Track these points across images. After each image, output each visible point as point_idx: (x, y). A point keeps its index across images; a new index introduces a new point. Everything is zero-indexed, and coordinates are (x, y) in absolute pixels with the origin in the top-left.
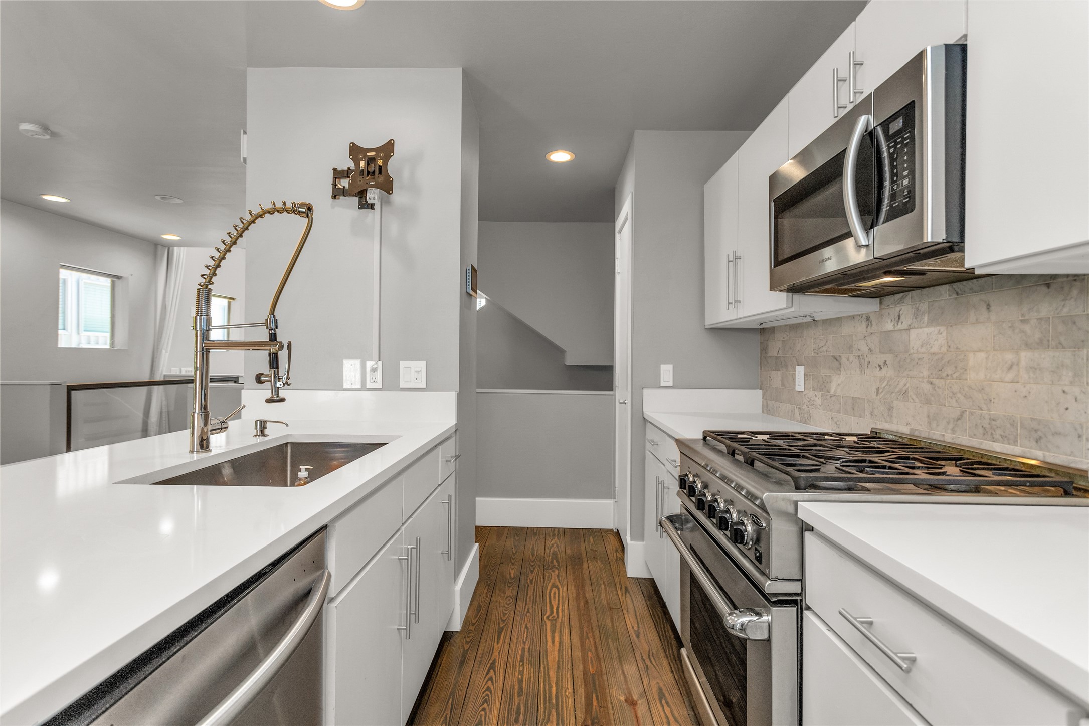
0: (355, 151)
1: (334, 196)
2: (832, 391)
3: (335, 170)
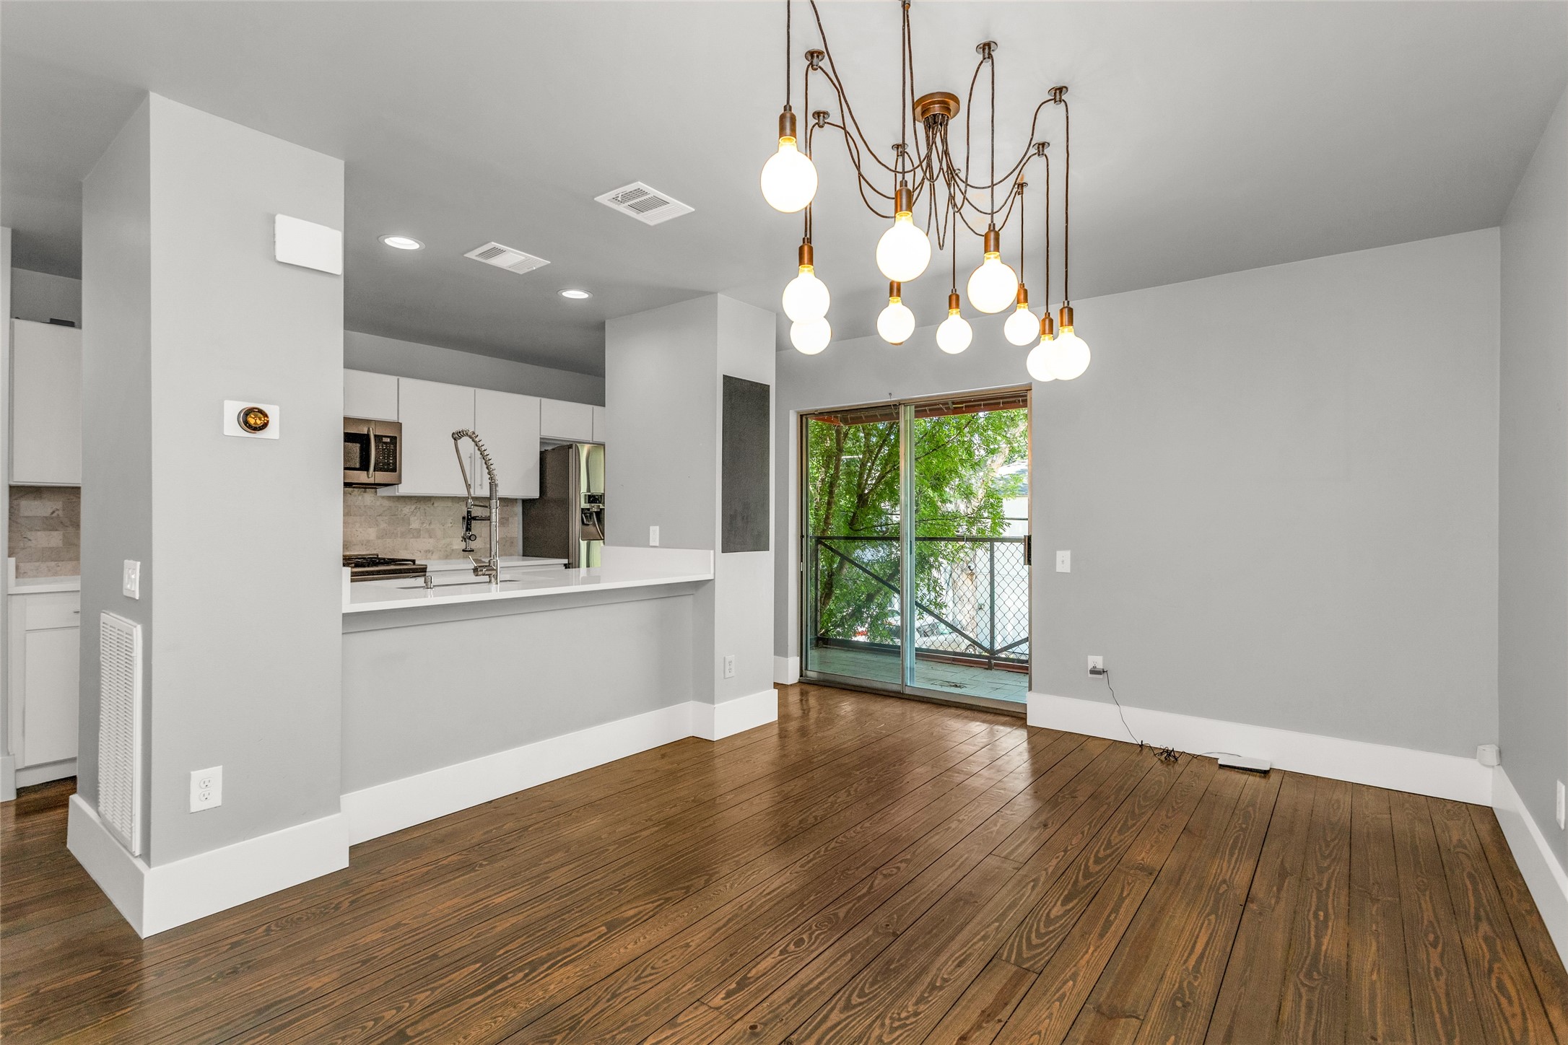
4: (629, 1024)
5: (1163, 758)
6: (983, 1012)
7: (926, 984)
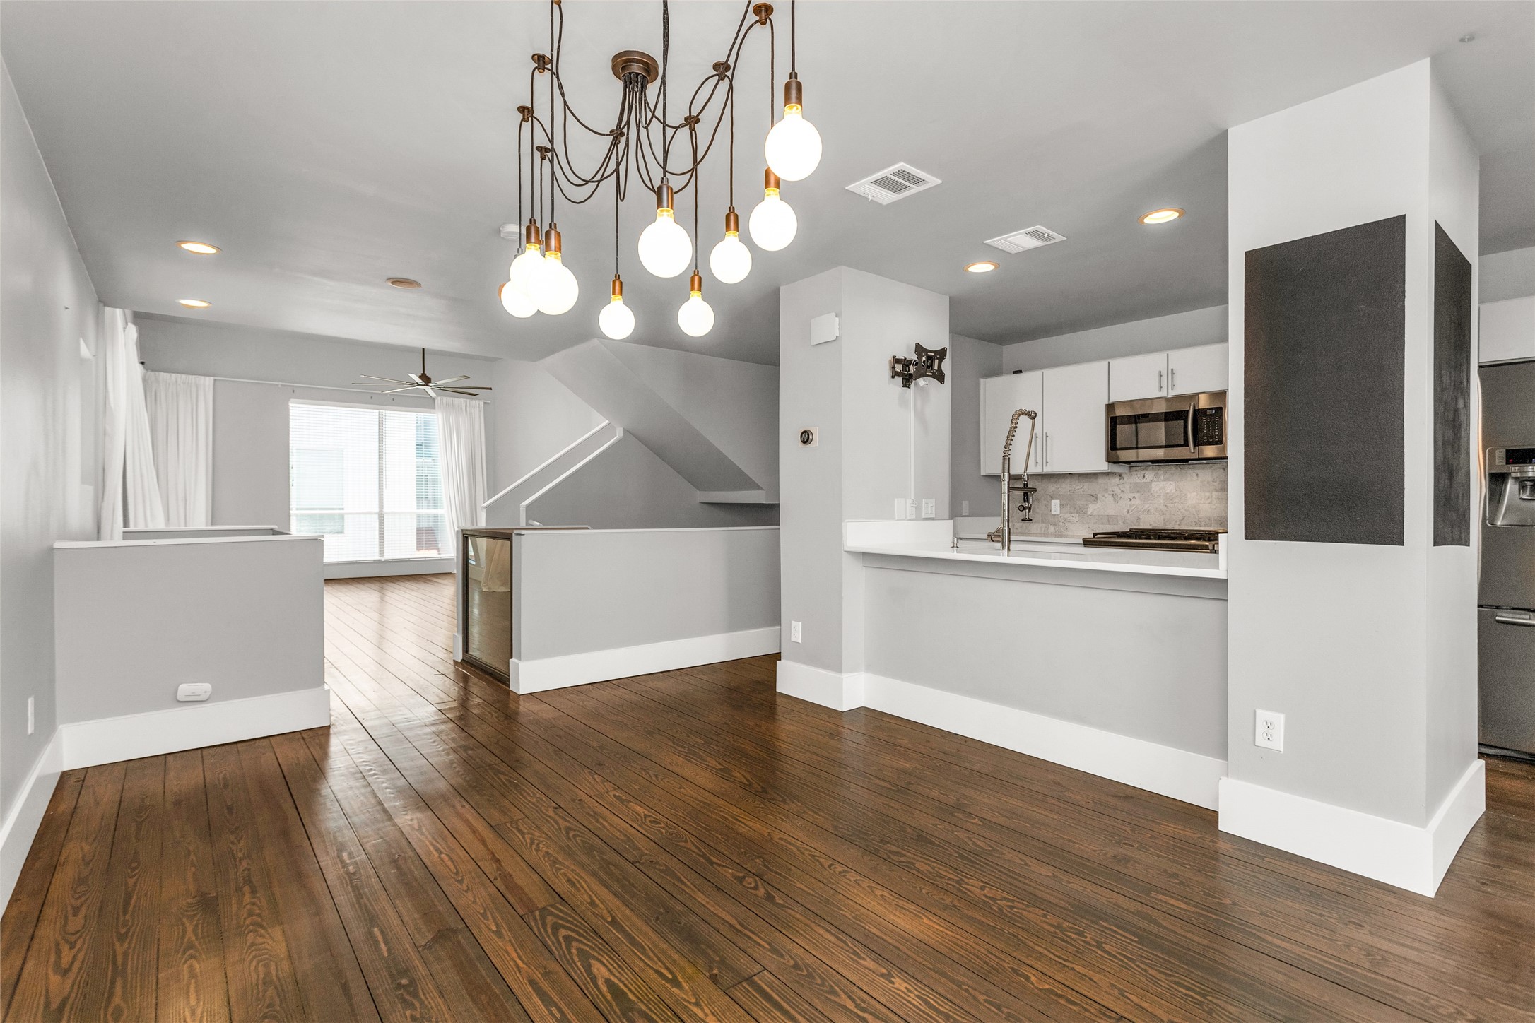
0: (919, 349)
1: (893, 377)
2: (1089, 513)
3: (894, 357)
6: (511, 876)
7: (563, 862)
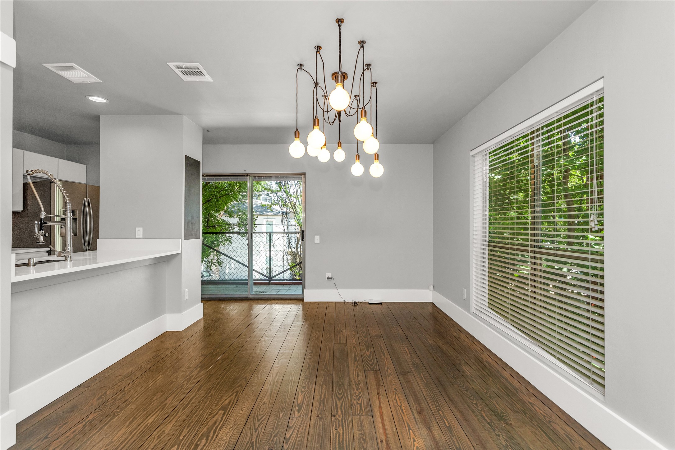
4: (273, 435)
5: (353, 304)
6: (376, 385)
7: (354, 384)
